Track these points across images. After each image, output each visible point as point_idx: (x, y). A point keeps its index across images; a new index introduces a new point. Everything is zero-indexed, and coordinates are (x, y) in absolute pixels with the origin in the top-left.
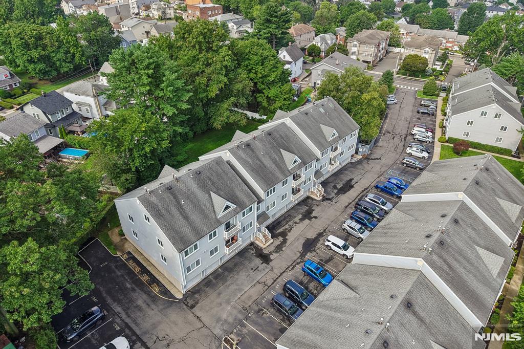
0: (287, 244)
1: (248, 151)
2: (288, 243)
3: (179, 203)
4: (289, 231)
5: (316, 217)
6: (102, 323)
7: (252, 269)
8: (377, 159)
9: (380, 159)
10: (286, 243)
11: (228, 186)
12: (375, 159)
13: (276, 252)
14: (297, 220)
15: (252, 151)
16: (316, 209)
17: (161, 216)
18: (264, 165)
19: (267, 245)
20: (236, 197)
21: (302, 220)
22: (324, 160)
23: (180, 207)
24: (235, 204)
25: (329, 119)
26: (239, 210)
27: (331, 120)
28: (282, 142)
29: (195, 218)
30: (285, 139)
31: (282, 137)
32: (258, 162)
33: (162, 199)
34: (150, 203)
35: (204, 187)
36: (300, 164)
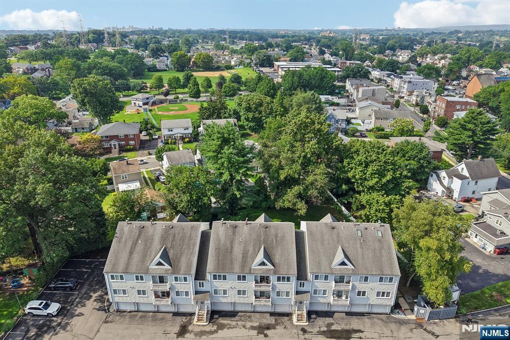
0: (211, 336)
1: (230, 232)
2: (215, 335)
3: (137, 240)
4: (228, 328)
5: (266, 336)
6: (70, 291)
7: (165, 331)
8: (433, 334)
9: (438, 336)
10: (213, 334)
11: (182, 248)
12: (429, 332)
13: (196, 335)
14: (249, 324)
15: (234, 233)
16: (280, 329)
17: (120, 242)
18: (232, 250)
19: (198, 323)
20: (179, 261)
21: (253, 328)
22: (320, 284)
23: (135, 243)
24: (171, 266)
25: (358, 246)
26: (170, 272)
27: (361, 248)
28: (272, 240)
29: (136, 257)
30: (279, 239)
31: (276, 236)
32: (229, 245)
33: (131, 231)
34: (122, 230)
35: (164, 239)
36: (270, 270)
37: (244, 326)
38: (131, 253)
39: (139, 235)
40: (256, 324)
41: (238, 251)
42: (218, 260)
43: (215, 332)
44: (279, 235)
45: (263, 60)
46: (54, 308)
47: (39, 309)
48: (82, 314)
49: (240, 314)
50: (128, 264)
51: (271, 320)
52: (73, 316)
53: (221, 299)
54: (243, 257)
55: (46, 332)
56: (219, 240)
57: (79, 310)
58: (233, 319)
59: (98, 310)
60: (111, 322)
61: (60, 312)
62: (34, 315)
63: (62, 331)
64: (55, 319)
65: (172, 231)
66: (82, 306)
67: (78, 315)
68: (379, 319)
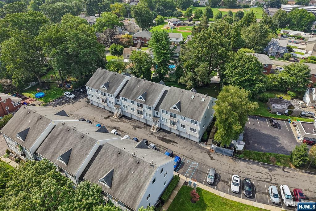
1: (136, 82)
3: (101, 76)
4: (124, 122)
5: (135, 130)
7: (102, 115)
8: (212, 158)
10: (117, 122)
12: (210, 156)
14: (133, 124)
15: (138, 83)
16: (143, 130)
17: (95, 76)
18: (133, 89)
19: (115, 117)
20: (111, 88)
21: (133, 126)
22: (164, 115)
23: (100, 78)
24: (108, 89)
25: (189, 103)
26: (106, 91)
27: (190, 104)
28: (151, 90)
29: (98, 83)
30: (154, 90)
31: (154, 89)
32: (133, 88)
33: (101, 72)
34: (98, 71)
35: (111, 78)
36: (143, 101)
37: (130, 124)
38: (97, 81)
39: (103, 75)
40: (135, 125)
41: (135, 90)
42: (126, 92)
43: (119, 122)
44: (155, 89)
45: (273, 3)
46: (72, 96)
47: (68, 95)
48: (80, 101)
49: (133, 120)
50: (94, 84)
51: (142, 126)
52: (77, 101)
53: (125, 110)
54: (136, 94)
55: (67, 103)
56: (130, 84)
57: (80, 100)
58: (129, 120)
59: (86, 102)
60: (87, 107)
61: (74, 98)
62: (66, 97)
63: (71, 104)
64: (72, 100)
65: (115, 76)
66: (82, 99)
67: (79, 101)
68: (190, 142)
